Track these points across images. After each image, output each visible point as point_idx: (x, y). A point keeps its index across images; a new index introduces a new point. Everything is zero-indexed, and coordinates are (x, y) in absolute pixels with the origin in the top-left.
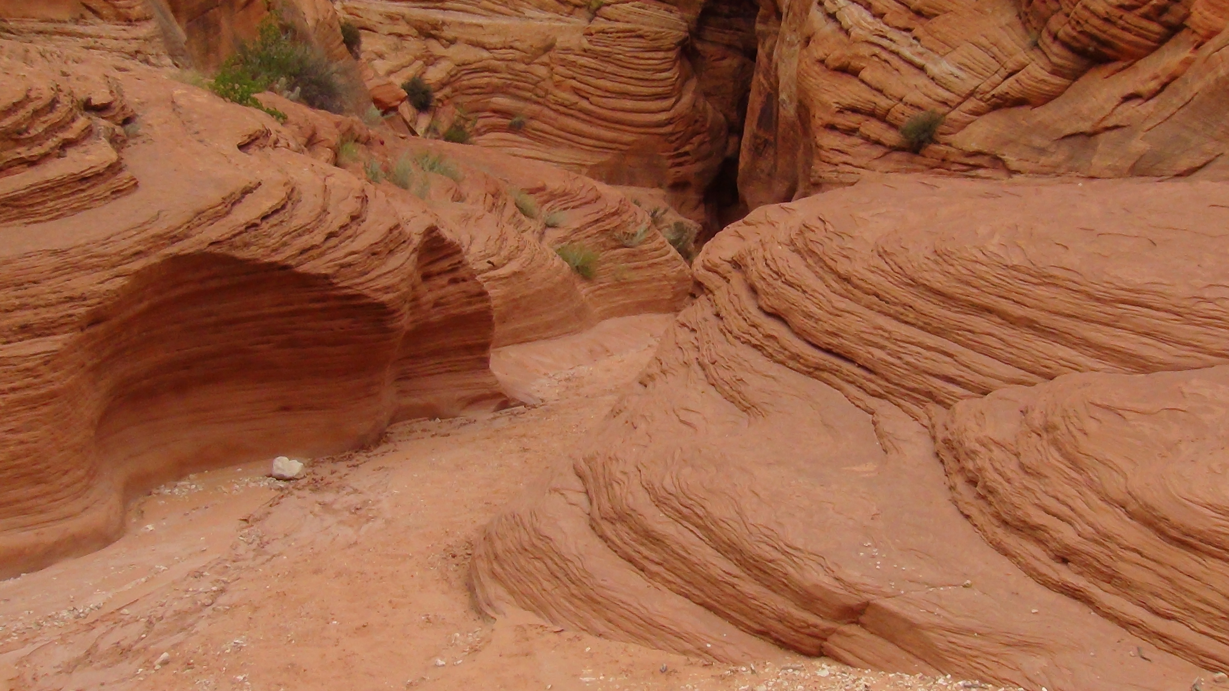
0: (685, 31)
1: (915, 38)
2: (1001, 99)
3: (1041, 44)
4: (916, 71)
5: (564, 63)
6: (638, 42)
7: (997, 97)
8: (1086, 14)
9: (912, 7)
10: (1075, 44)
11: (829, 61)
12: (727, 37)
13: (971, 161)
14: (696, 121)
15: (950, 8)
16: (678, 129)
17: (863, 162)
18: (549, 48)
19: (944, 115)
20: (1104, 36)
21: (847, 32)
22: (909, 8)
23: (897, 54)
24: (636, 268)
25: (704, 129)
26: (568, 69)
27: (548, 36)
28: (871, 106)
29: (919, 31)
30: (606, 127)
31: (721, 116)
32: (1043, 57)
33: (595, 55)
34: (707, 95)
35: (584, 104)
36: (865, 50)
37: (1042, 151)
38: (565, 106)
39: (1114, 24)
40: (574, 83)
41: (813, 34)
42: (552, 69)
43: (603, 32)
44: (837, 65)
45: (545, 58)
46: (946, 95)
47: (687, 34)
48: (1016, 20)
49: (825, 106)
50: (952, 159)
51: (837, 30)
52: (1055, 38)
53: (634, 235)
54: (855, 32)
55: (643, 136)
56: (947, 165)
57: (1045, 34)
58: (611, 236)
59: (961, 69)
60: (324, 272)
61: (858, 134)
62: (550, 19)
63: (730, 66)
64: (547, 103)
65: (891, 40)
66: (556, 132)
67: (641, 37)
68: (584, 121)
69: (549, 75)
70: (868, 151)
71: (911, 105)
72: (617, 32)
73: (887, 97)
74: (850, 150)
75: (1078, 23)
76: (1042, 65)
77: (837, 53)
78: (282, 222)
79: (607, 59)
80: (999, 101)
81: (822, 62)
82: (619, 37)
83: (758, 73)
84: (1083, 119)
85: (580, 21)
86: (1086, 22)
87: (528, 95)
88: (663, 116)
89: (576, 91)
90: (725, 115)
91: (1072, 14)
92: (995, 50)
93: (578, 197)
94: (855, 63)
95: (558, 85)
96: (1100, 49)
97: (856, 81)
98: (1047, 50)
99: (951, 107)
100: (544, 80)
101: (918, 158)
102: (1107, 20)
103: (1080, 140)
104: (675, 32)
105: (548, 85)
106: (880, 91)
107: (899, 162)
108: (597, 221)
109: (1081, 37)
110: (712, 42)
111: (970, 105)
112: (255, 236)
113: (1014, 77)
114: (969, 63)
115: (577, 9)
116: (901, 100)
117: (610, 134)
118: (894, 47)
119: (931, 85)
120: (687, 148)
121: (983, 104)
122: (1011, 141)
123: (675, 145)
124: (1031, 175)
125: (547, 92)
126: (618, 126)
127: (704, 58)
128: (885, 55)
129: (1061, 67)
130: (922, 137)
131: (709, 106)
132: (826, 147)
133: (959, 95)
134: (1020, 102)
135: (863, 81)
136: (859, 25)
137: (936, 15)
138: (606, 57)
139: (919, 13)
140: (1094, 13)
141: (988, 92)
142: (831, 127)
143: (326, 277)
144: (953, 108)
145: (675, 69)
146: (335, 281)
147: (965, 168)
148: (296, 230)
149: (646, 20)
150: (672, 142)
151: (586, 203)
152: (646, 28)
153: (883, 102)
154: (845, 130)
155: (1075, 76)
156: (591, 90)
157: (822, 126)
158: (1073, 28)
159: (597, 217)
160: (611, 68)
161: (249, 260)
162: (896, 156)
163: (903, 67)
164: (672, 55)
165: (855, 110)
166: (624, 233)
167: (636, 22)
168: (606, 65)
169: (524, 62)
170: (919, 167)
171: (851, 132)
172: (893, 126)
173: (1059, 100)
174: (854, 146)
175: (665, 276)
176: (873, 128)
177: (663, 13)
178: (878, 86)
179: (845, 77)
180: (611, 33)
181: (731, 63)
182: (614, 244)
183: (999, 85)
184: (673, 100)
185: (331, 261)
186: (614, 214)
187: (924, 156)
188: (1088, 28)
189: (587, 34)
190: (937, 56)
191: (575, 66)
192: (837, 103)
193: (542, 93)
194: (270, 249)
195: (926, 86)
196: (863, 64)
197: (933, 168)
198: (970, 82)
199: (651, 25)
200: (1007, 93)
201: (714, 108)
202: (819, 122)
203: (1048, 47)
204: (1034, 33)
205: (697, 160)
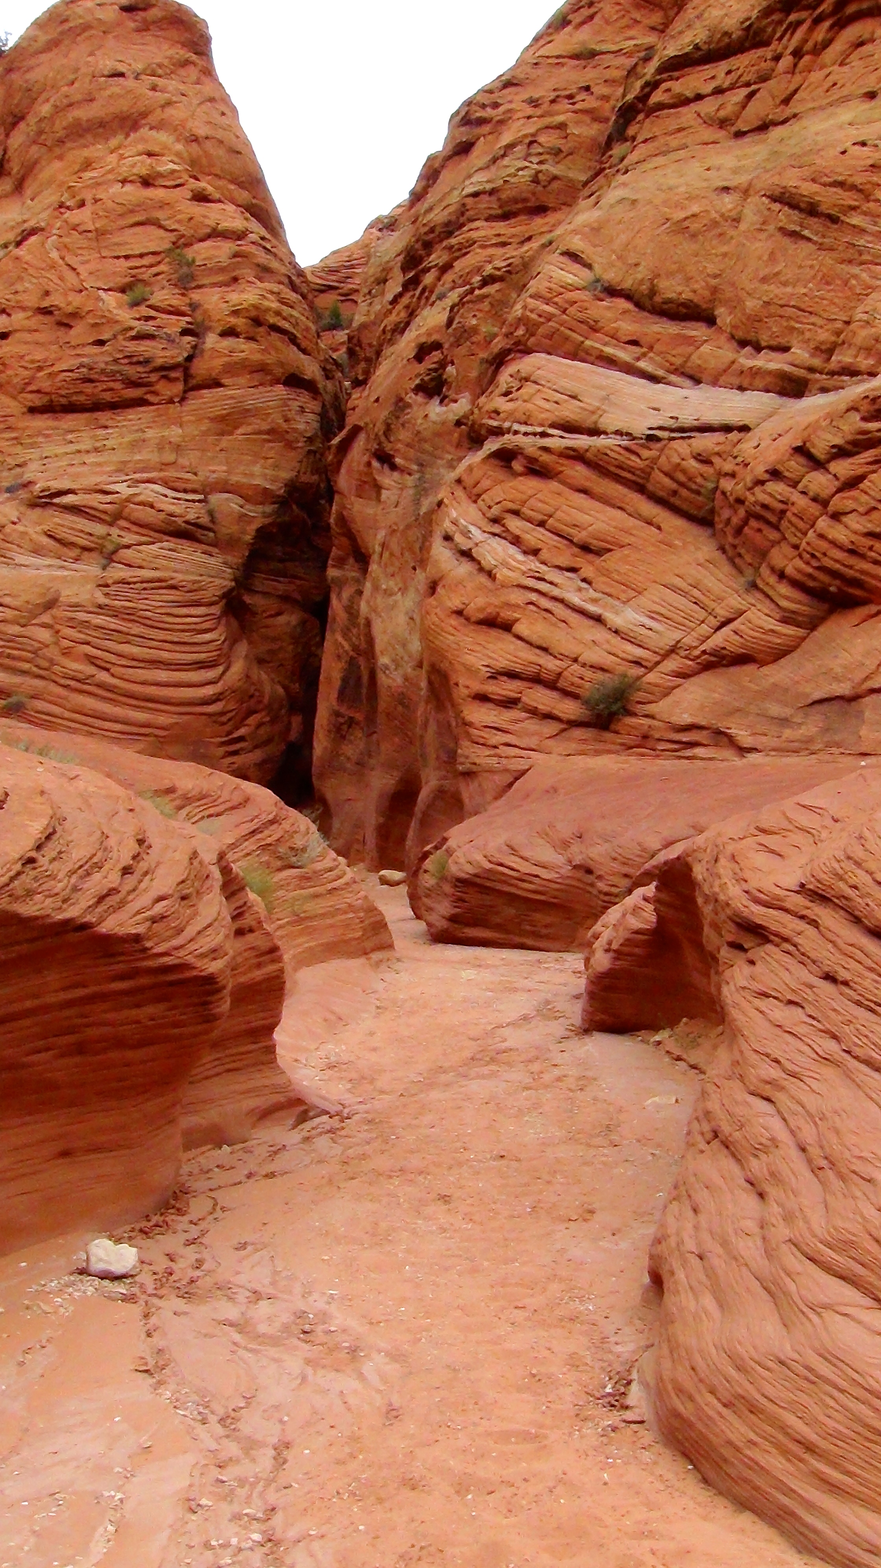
0: (232, 580)
1: (584, 580)
2: (715, 656)
3: (761, 585)
4: (591, 623)
5: (72, 623)
6: (173, 595)
7: (710, 654)
8: (824, 545)
9: (575, 540)
10: (811, 584)
11: (470, 610)
12: (281, 587)
13: (685, 737)
14: (252, 696)
15: (627, 541)
16: (231, 707)
17: (533, 742)
18: (51, 604)
19: (639, 678)
20: (850, 573)
21: (490, 575)
22: (571, 541)
23: (561, 601)
24: (316, 896)
25: (261, 706)
26: (80, 632)
27: (49, 589)
28: (534, 669)
29: (588, 571)
30: (135, 706)
31: (280, 690)
32: (768, 602)
33: (115, 613)
34: (261, 662)
35: (104, 676)
36: (518, 597)
37: (784, 722)
38: (78, 681)
39: (863, 556)
40: (88, 649)
41: (441, 578)
42: (57, 632)
43: (124, 582)
44: (481, 616)
45: (46, 618)
46: (639, 652)
47: (233, 584)
48: (718, 554)
49: (471, 671)
50: (657, 736)
51: (475, 572)
52: (782, 575)
53: (304, 850)
54: (502, 574)
55: (186, 717)
56: (650, 744)
57: (765, 571)
58: (275, 853)
59: (652, 618)
60: (134, 931)
61: (520, 706)
62: (50, 566)
63: (288, 623)
64: (54, 677)
65: (551, 583)
66: (67, 714)
67: (173, 587)
68: (104, 698)
69: (53, 640)
70: (537, 727)
71: (591, 666)
72: (142, 582)
73: (555, 657)
74: (510, 727)
75: (813, 556)
76: (767, 611)
77: (480, 601)
78: (60, 852)
79: (132, 617)
80: (713, 659)
81: (459, 613)
82: (145, 589)
83: (333, 632)
84: (837, 679)
85: (91, 568)
86: (825, 554)
87: (26, 666)
88: (209, 691)
89: (91, 660)
90: (285, 688)
91: (804, 545)
92: (696, 593)
93: (221, 800)
94: (507, 614)
95: (66, 653)
96: (845, 589)
97: (508, 637)
98: (771, 593)
99: (646, 667)
100: (47, 646)
101: (608, 736)
102: (852, 552)
103: (835, 706)
104: (218, 581)
105: (52, 652)
106: (545, 650)
107: (584, 741)
108: (253, 832)
109: (816, 574)
110: (265, 594)
111: (671, 664)
112: (35, 879)
113: (732, 626)
114: (663, 611)
115: (86, 553)
116: (575, 660)
117: (141, 716)
118: (556, 592)
119: (616, 640)
120: (242, 731)
121: (690, 663)
122: (738, 710)
123: (227, 728)
124: (773, 753)
125: (52, 662)
126: (150, 705)
127: (254, 614)
128: (545, 603)
129: (794, 612)
130: (614, 708)
131: (264, 676)
132: (478, 725)
133: (655, 652)
134: (742, 659)
135: (519, 637)
136: (505, 564)
137: (610, 550)
138: (129, 615)
139: (585, 548)
140: (834, 543)
141: (696, 647)
142: (482, 698)
143: (137, 938)
144: (650, 669)
145: (221, 629)
146: (148, 944)
147: (676, 746)
148: (81, 867)
149: (179, 566)
150: (223, 724)
151: (233, 808)
152: (180, 577)
153: (551, 664)
154: (501, 701)
155: (812, 625)
156: (113, 658)
157: (469, 696)
158: (808, 563)
159: (252, 826)
160: (136, 629)
161: (36, 918)
162: (578, 733)
163: (573, 618)
164: (216, 610)
165: (512, 675)
166: (292, 849)
167: (167, 569)
168: (130, 625)
169: (19, 624)
170: (613, 747)
171: (510, 703)
172: (567, 694)
173: (794, 655)
174: (516, 721)
175: (350, 905)
176: (541, 698)
177: (199, 557)
178: (540, 642)
179: (494, 633)
180: (135, 583)
181: (289, 620)
182: (279, 863)
183: (708, 638)
184: (221, 669)
185: (138, 913)
186: (272, 822)
187: (617, 732)
188: (827, 563)
189: (100, 586)
190: (617, 603)
191: (88, 628)
192: (488, 666)
193: (45, 664)
194: (60, 898)
195: (608, 642)
196: (517, 615)
197: (631, 748)
198: (670, 636)
199: (187, 572)
200: (724, 648)
201: (273, 680)
202: (466, 692)
203: (772, 587)
204: (749, 571)
205: (256, 747)
